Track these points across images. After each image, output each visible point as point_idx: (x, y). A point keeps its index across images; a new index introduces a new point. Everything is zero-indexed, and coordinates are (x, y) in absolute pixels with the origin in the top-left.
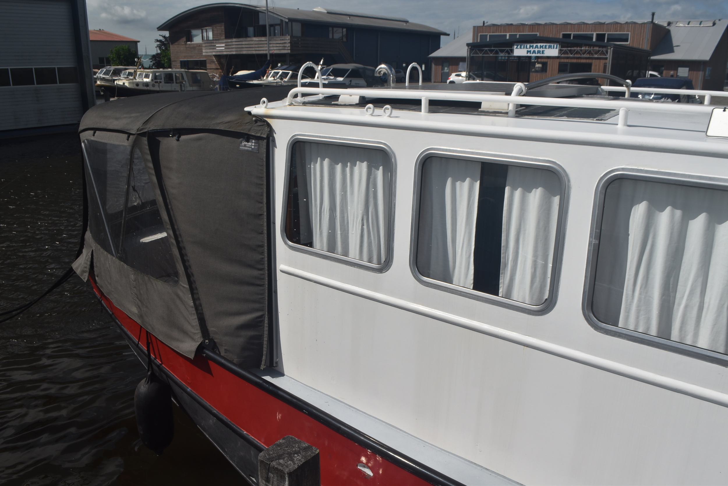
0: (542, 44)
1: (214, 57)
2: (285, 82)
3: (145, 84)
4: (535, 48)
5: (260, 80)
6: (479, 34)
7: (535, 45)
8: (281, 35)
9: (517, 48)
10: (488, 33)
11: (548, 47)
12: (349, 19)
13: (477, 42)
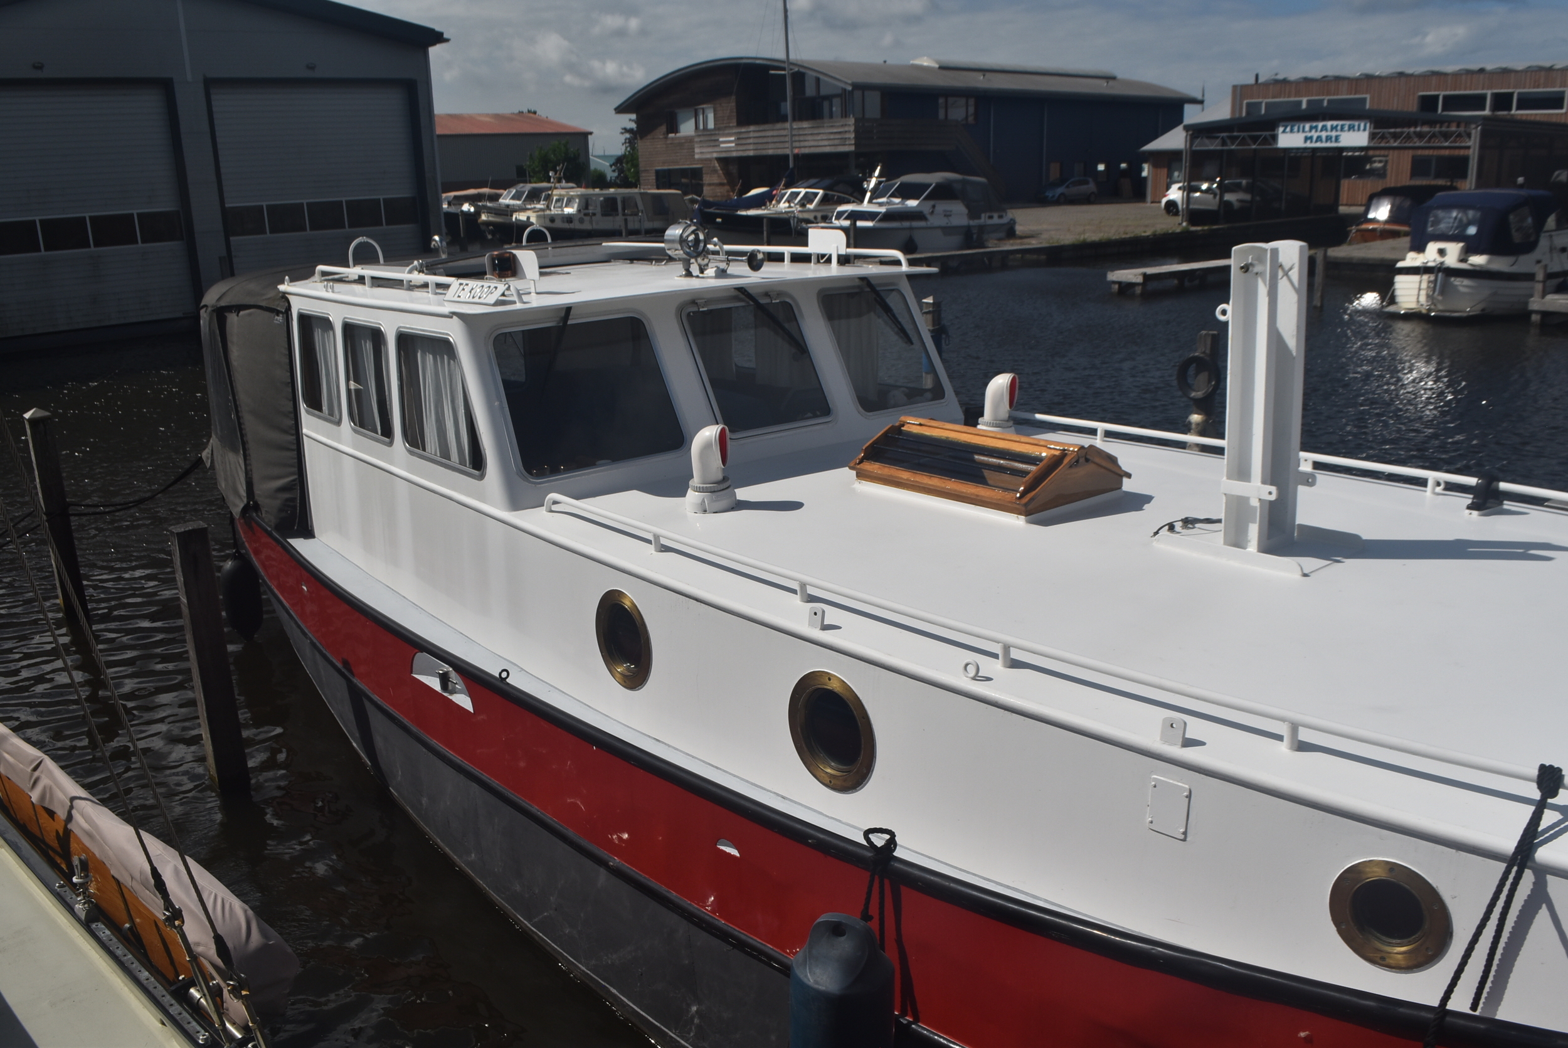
0: (1335, 123)
1: (716, 162)
2: (810, 211)
3: (567, 218)
4: (1321, 131)
5: (763, 207)
6: (1245, 102)
7: (1320, 125)
8: (842, 117)
9: (1284, 132)
10: (1262, 98)
11: (1346, 128)
12: (984, 78)
13: (1240, 118)
